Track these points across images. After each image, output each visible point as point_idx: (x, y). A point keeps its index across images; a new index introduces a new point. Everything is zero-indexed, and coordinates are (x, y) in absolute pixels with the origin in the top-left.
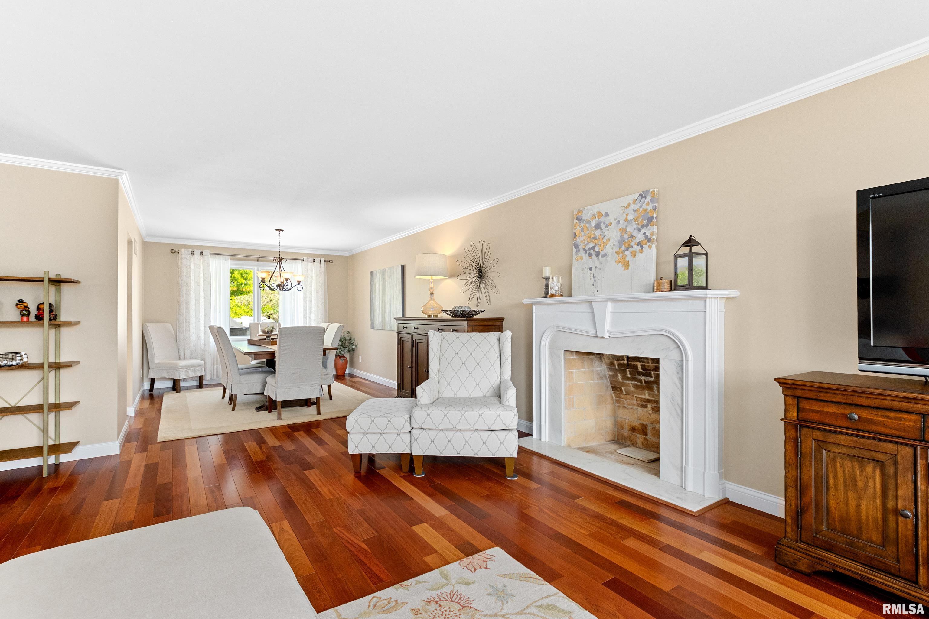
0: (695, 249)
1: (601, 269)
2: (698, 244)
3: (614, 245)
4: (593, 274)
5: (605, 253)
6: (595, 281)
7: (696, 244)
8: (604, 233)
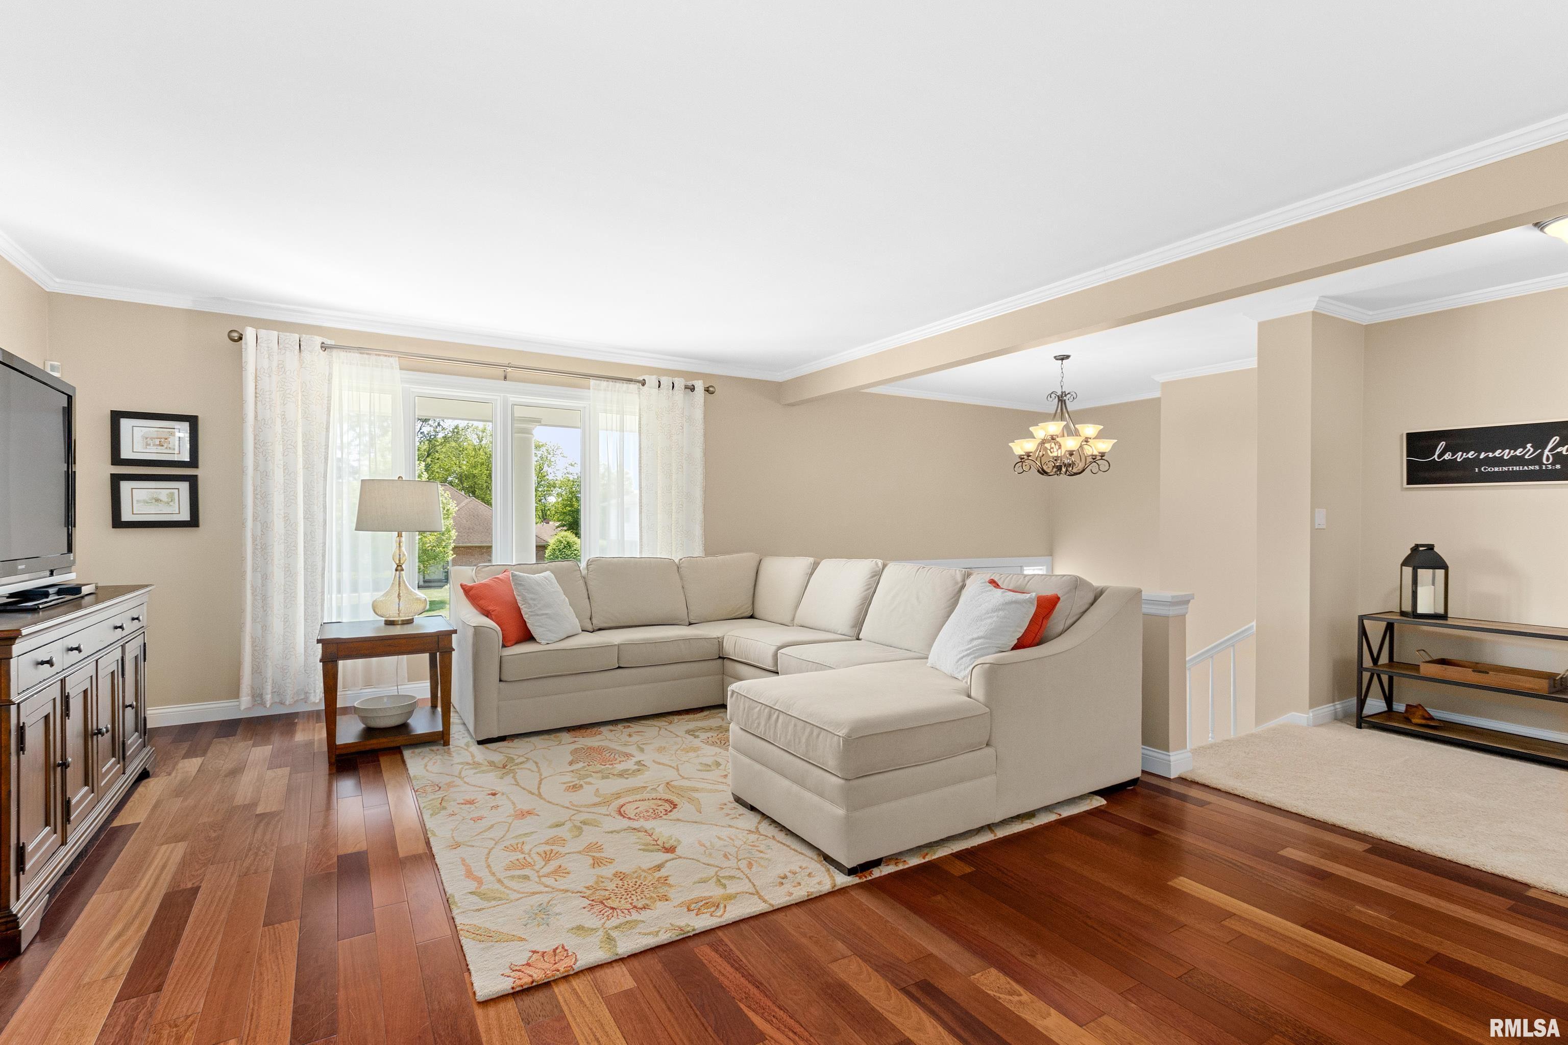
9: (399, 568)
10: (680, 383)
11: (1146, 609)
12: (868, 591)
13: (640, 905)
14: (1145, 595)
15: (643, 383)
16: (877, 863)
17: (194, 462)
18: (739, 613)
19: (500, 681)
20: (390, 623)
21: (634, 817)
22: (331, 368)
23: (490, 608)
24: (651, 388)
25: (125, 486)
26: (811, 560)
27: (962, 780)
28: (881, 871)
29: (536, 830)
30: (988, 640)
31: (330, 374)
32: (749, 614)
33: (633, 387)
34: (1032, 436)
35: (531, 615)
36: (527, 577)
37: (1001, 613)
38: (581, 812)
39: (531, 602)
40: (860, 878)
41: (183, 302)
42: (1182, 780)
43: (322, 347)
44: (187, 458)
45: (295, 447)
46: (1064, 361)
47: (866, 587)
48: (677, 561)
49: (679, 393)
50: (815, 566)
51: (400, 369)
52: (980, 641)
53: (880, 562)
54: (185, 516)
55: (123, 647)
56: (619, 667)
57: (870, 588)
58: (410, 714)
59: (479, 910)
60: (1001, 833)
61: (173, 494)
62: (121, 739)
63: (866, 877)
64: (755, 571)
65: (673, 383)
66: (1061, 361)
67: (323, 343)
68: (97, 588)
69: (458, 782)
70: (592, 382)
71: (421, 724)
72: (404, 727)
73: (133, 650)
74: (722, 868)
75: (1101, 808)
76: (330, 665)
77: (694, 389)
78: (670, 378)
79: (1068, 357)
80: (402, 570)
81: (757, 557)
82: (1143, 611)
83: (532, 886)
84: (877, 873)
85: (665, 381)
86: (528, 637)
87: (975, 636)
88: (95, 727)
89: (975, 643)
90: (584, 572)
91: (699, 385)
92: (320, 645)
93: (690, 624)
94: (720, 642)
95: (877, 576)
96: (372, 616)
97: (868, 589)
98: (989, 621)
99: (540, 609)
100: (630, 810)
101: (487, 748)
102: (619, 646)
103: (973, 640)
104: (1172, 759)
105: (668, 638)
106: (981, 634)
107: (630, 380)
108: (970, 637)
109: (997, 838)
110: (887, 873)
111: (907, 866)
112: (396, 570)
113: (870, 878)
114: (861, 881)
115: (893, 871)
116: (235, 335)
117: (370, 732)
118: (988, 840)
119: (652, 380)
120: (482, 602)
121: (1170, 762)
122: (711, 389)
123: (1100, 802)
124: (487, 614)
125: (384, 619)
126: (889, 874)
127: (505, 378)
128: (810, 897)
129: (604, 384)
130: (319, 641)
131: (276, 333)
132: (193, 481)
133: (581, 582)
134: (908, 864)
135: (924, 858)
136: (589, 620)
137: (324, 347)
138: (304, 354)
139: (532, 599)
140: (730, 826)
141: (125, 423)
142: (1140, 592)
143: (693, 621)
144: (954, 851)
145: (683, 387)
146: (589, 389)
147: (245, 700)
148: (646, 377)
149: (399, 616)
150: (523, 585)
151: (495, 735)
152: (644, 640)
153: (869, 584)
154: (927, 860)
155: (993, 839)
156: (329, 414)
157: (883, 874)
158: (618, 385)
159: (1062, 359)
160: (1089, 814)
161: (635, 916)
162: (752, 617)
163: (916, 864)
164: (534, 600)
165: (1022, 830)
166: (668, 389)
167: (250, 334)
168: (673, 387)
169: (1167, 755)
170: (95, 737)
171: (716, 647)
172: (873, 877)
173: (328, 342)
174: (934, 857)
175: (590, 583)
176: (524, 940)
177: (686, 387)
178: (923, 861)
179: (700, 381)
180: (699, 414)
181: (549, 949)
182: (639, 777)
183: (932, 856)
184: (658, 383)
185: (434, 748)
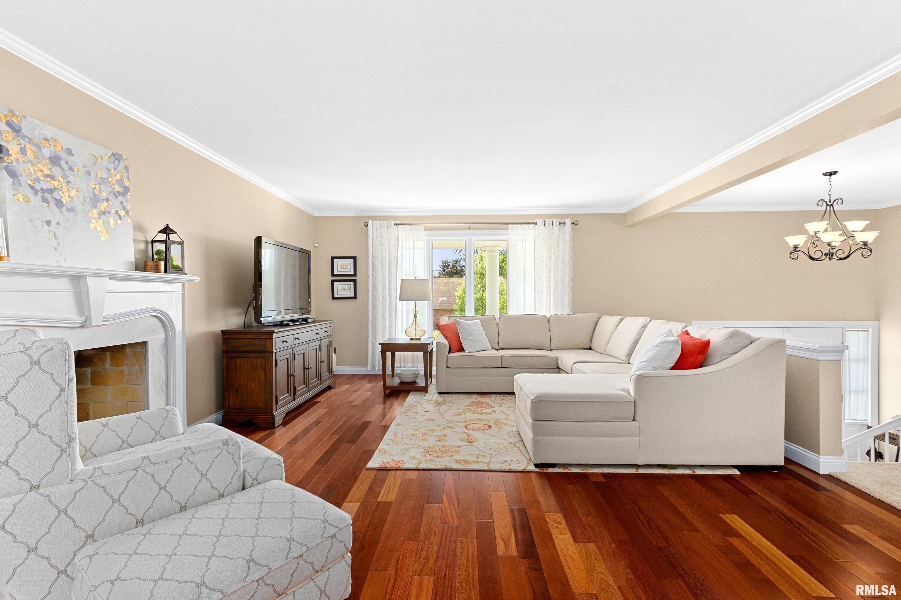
0: (172, 237)
1: (67, 228)
2: (174, 232)
3: (85, 201)
4: (54, 233)
5: (72, 207)
6: (58, 243)
7: (173, 233)
8: (68, 177)
9: (415, 316)
10: (556, 221)
11: (788, 351)
12: (639, 336)
13: (440, 456)
14: (788, 343)
15: (536, 224)
16: (554, 466)
17: (355, 275)
18: (580, 346)
19: (447, 367)
20: (411, 339)
21: (470, 429)
22: (398, 233)
23: (447, 335)
24: (540, 227)
25: (335, 284)
26: (620, 317)
27: (613, 435)
28: (553, 470)
29: (428, 425)
30: (648, 363)
31: (398, 236)
32: (588, 346)
33: (532, 226)
34: (805, 232)
35: (463, 339)
36: (463, 322)
37: (658, 348)
38: (451, 423)
39: (463, 333)
40: (540, 470)
41: (352, 214)
42: (830, 477)
43: (395, 225)
44: (353, 273)
45: (385, 267)
46: (832, 176)
47: (637, 334)
48: (548, 316)
49: (556, 228)
50: (621, 320)
51: (425, 230)
52: (644, 363)
53: (648, 319)
54: (353, 295)
55: (321, 341)
56: (502, 367)
57: (640, 334)
58: (417, 377)
59: (388, 445)
60: (641, 471)
61: (349, 286)
62: (319, 373)
63: (544, 470)
64: (595, 323)
65: (553, 222)
66: (829, 177)
67: (395, 223)
68: (315, 320)
69: (419, 405)
70: (510, 226)
71: (421, 383)
72: (414, 382)
73: (325, 342)
74: (484, 452)
75: (733, 476)
76: (384, 354)
77: (565, 224)
78: (551, 219)
79: (835, 173)
80: (416, 317)
81: (598, 315)
82: (787, 352)
83: (411, 442)
84: (550, 470)
85: (547, 221)
86: (462, 350)
87: (643, 360)
88: (307, 366)
89: (642, 364)
90: (498, 321)
91: (568, 221)
92: (380, 345)
93: (551, 350)
94: (557, 360)
95: (645, 327)
96: (405, 336)
97: (639, 335)
98: (652, 352)
99: (467, 337)
100: (470, 427)
101: (440, 396)
102: (502, 356)
103: (642, 362)
104: (821, 460)
105: (528, 355)
106: (646, 359)
107: (529, 223)
108: (641, 361)
109: (638, 473)
110: (557, 471)
111: (570, 471)
112: (414, 317)
113: (546, 471)
114: (541, 471)
115: (561, 471)
116: (366, 224)
117: (402, 383)
118: (631, 472)
119: (540, 222)
120: (444, 332)
121: (819, 462)
122: (576, 222)
123: (737, 472)
124: (446, 338)
125: (410, 337)
126: (558, 472)
127: (469, 229)
128: (510, 471)
129: (516, 226)
130: (380, 344)
131: (379, 221)
132: (355, 281)
133: (496, 326)
134: (571, 470)
135: (582, 470)
136: (497, 344)
137: (396, 225)
138: (389, 228)
139: (463, 332)
140: (505, 440)
141: (335, 261)
142: (784, 341)
143: (553, 349)
144: (604, 472)
145: (559, 223)
146: (509, 230)
147: (369, 367)
148: (537, 221)
149: (415, 337)
150: (460, 325)
151: (445, 391)
152: (515, 355)
153: (640, 332)
154: (584, 471)
155: (635, 473)
156: (398, 252)
157: (554, 471)
158: (523, 226)
159: (830, 175)
160: (720, 477)
161: (436, 459)
162: (590, 349)
163: (576, 472)
164: (464, 332)
165: (659, 473)
166: (549, 226)
167: (370, 223)
168: (553, 224)
169: (819, 457)
170: (307, 370)
171: (555, 362)
172: (548, 471)
173: (398, 222)
174: (589, 472)
175: (500, 326)
176: (394, 456)
177: (560, 223)
178: (581, 472)
179: (568, 219)
180: (567, 237)
181: (398, 461)
182: (488, 416)
183: (588, 471)
184: (544, 223)
185: (421, 393)
